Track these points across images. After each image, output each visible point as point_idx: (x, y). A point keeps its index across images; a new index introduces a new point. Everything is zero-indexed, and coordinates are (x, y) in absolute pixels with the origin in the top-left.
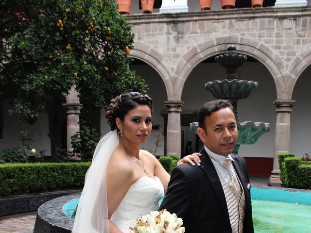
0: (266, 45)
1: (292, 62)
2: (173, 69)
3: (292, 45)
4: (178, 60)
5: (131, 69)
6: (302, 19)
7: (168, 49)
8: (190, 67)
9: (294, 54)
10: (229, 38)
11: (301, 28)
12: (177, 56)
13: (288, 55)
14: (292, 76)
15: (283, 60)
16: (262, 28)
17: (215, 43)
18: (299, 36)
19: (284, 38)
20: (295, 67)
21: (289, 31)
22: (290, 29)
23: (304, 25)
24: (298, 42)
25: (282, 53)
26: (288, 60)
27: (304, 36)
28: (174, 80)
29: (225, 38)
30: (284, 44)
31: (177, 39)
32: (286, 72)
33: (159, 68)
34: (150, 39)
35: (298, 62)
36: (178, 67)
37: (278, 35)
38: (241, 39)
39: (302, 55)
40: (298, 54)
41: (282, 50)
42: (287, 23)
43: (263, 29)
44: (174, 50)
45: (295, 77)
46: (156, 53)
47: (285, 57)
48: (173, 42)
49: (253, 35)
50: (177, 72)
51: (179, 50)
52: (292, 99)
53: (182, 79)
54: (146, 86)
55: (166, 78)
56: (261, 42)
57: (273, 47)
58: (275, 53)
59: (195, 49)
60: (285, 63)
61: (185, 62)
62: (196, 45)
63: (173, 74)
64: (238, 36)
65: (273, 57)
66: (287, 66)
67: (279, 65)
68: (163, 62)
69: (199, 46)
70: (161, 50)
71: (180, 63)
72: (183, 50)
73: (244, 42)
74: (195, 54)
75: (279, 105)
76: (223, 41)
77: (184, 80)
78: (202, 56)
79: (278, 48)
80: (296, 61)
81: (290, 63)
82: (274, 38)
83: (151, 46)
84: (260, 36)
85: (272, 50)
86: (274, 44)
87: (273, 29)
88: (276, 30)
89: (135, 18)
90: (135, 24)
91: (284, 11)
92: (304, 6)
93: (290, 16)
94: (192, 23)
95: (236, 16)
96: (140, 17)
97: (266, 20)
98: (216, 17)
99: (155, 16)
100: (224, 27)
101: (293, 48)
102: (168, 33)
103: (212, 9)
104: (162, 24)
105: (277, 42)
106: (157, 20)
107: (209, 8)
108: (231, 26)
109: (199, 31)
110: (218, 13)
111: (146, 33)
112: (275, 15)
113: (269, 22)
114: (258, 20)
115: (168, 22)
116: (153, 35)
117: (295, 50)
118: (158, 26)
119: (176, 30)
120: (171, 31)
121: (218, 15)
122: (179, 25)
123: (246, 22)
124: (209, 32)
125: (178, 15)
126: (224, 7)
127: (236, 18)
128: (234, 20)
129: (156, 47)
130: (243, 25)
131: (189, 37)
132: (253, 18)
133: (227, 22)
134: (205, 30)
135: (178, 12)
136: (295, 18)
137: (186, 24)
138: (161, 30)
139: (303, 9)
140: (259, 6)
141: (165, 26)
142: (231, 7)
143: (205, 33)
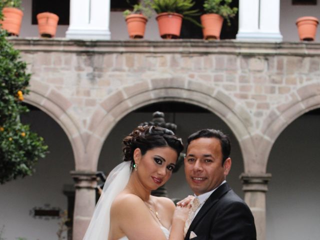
0: (226, 93)
1: (264, 117)
2: (85, 122)
3: (263, 93)
4: (93, 109)
5: (23, 122)
6: (276, 59)
7: (78, 93)
8: (111, 121)
9: (267, 106)
10: (172, 80)
11: (275, 71)
12: (92, 103)
13: (259, 107)
14: (267, 138)
15: (252, 115)
16: (219, 68)
17: (150, 86)
18: (274, 81)
19: (252, 84)
20: (269, 125)
21: (258, 75)
22: (260, 71)
23: (280, 67)
24: (272, 91)
25: (250, 105)
26: (259, 114)
27: (280, 82)
28: (87, 139)
29: (165, 80)
30: (252, 92)
31: (92, 78)
32: (256, 131)
33: (63, 120)
34: (51, 75)
35: (273, 118)
36: (93, 120)
37: (243, 79)
38: (190, 83)
39: (278, 108)
40: (273, 107)
41: (250, 100)
42: (255, 63)
43: (222, 70)
44: (88, 93)
45: (270, 140)
46: (59, 96)
47: (254, 110)
48: (85, 83)
49: (207, 78)
50: (91, 127)
51: (94, 95)
52: (268, 171)
53: (99, 138)
54: (46, 147)
55: (74, 134)
56: (219, 89)
57: (236, 95)
58: (239, 104)
59: (119, 94)
60: (254, 119)
61: (104, 112)
62: (121, 88)
63: (85, 130)
64: (185, 78)
65: (236, 109)
66: (258, 124)
67: (246, 122)
68: (70, 111)
69: (126, 89)
70: (67, 93)
71: (96, 114)
72: (102, 94)
73: (193, 87)
74: (119, 100)
75: (247, 181)
76: (161, 85)
77: (102, 139)
78: (131, 105)
79: (244, 97)
80: (270, 116)
81: (262, 120)
82: (237, 84)
83: (52, 87)
84: (217, 79)
85: (235, 99)
86: (238, 92)
87: (235, 71)
88: (239, 72)
89: (28, 43)
90: (27, 52)
91: (250, 47)
92: (279, 41)
93: (259, 54)
94: (115, 55)
95: (181, 49)
96: (36, 42)
97: (226, 57)
98: (152, 49)
99: (59, 43)
100: (163, 64)
101: (265, 98)
102: (79, 69)
103: (147, 37)
104: (69, 55)
105: (242, 88)
106: (62, 48)
107: (141, 37)
108: (174, 63)
109: (125, 68)
110: (154, 44)
111: (44, 66)
112: (238, 51)
113: (230, 60)
114: (213, 57)
115: (79, 53)
116: (55, 70)
117: (268, 101)
118: (63, 57)
119: (91, 64)
120: (83, 66)
121: (155, 47)
122: (96, 58)
123: (196, 58)
124: (141, 70)
125: (95, 44)
126: (164, 36)
127: (181, 53)
128: (178, 56)
129: (60, 88)
130: (192, 62)
131: (110, 76)
132: (207, 53)
133: (168, 57)
134: (135, 68)
135: (95, 38)
136: (266, 56)
137: (106, 57)
138: (67, 62)
139: (278, 46)
140: (214, 37)
141: (74, 57)
142: (174, 37)
143: (135, 71)
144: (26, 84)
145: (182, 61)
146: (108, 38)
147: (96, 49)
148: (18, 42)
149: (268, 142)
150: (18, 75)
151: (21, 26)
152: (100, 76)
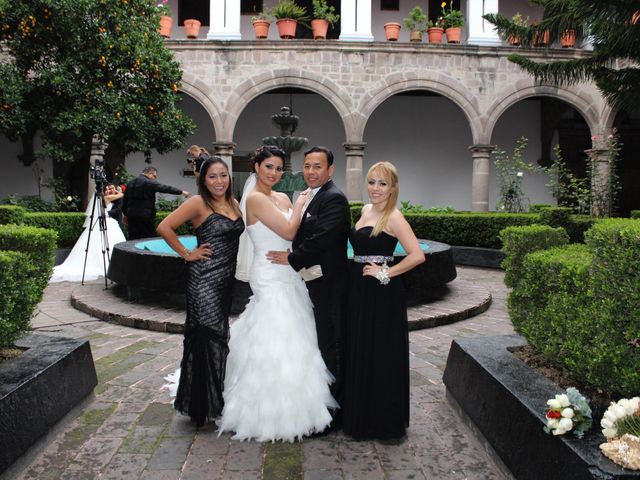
0: (332, 80)
1: (361, 99)
2: (222, 104)
3: (360, 80)
4: (229, 94)
5: (177, 108)
6: (369, 54)
7: (217, 81)
8: (243, 102)
9: (363, 91)
10: (289, 70)
11: (368, 63)
12: (228, 89)
13: (356, 91)
14: (362, 115)
15: (351, 98)
16: (326, 61)
17: (273, 76)
18: (367, 71)
19: (351, 73)
20: (365, 105)
21: (356, 66)
22: (357, 64)
23: (372, 61)
24: (367, 79)
25: (349, 89)
26: (357, 97)
27: (373, 72)
28: (224, 117)
29: (284, 71)
30: (352, 80)
31: (228, 70)
32: (355, 110)
33: (206, 102)
34: (195, 68)
35: (367, 100)
36: (229, 102)
37: (344, 70)
38: (303, 72)
39: (371, 92)
40: (368, 91)
41: (349, 86)
42: (353, 58)
43: (328, 63)
44: (224, 82)
45: (366, 117)
46: (202, 84)
47: (353, 94)
48: (222, 73)
49: (317, 69)
50: (228, 108)
51: (229, 82)
52: (364, 140)
53: (234, 116)
54: (195, 127)
55: (214, 114)
56: (326, 77)
57: (339, 82)
58: (342, 89)
59: (249, 82)
60: (353, 101)
61: (237, 96)
62: (250, 77)
63: (222, 110)
64: (300, 69)
65: (340, 93)
66: (356, 104)
67: (347, 103)
68: (211, 96)
69: (254, 78)
70: (208, 81)
71: (231, 98)
72: (235, 82)
73: (307, 76)
74: (248, 86)
75: (348, 148)
76: (281, 74)
77: (237, 117)
78: (258, 90)
79: (345, 84)
80: (365, 98)
81: (359, 101)
82: (341, 74)
83: (197, 77)
84: (324, 70)
85: (339, 86)
86: (340, 79)
87: (338, 63)
88: (341, 64)
89: (178, 43)
90: (177, 50)
91: (350, 46)
92: (371, 41)
93: (356, 51)
94: (245, 52)
95: (296, 47)
96: (183, 43)
97: (331, 53)
98: (274, 47)
99: (201, 43)
100: (283, 58)
101: (361, 84)
102: (217, 62)
103: (269, 38)
104: (209, 52)
105: (344, 77)
106: (203, 47)
107: (265, 37)
108: (291, 57)
109: (254, 62)
110: (275, 43)
111: (189, 61)
112: (340, 48)
113: (334, 55)
114: (321, 53)
115: (217, 50)
116: (199, 64)
117: (364, 87)
118: (205, 53)
119: (227, 59)
120: (220, 60)
121: (276, 45)
122: (231, 54)
123: (308, 54)
124: (266, 63)
125: (229, 43)
126: (283, 37)
127: (296, 49)
128: (294, 52)
129: (202, 78)
130: (305, 57)
131: (242, 68)
132: (316, 50)
133: (287, 53)
134: (261, 61)
135: (229, 39)
136: (362, 53)
137: (239, 53)
138: (208, 58)
139: (370, 44)
140: (322, 38)
141: (213, 53)
142: (291, 37)
143: (261, 64)
144: (180, 78)
145: (297, 56)
146: (240, 39)
147: (230, 47)
148: (170, 43)
149: (364, 119)
150: (173, 72)
151: (171, 30)
152: (234, 68)
